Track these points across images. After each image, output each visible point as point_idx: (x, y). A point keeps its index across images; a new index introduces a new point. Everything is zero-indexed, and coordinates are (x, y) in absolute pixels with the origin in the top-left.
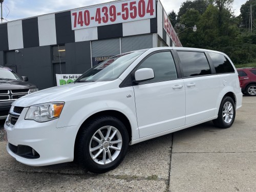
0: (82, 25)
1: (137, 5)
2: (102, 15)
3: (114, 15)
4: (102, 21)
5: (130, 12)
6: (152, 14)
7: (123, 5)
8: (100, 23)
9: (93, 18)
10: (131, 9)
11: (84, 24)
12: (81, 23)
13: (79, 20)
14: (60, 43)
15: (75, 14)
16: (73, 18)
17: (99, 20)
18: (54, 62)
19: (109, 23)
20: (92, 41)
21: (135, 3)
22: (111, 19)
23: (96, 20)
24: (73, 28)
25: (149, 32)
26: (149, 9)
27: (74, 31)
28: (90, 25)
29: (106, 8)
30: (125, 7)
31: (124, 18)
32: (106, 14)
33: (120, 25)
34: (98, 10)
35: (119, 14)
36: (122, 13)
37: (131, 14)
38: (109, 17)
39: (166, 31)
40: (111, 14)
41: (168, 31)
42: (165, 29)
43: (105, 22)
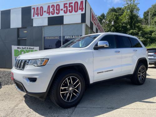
0: (38, 16)
1: (73, 5)
2: (51, 10)
3: (59, 10)
4: (51, 14)
5: (68, 9)
6: (82, 11)
8: (49, 14)
9: (45, 12)
10: (69, 7)
11: (39, 15)
12: (37, 14)
13: (36, 12)
15: (34, 9)
16: (32, 11)
17: (49, 13)
18: (19, 39)
19: (55, 15)
20: (44, 26)
21: (72, 3)
22: (57, 13)
23: (47, 13)
24: (32, 17)
25: (80, 22)
26: (81, 7)
27: (33, 19)
28: (43, 16)
29: (53, 5)
30: (66, 5)
31: (65, 12)
32: (53, 9)
33: (62, 17)
34: (49, 7)
35: (62, 10)
36: (64, 9)
37: (69, 10)
38: (56, 11)
39: (93, 23)
40: (57, 10)
41: (94, 23)
42: (92, 21)
43: (53, 14)
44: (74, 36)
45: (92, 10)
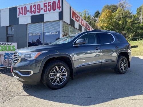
1: (51, 4)
2: (33, 9)
3: (40, 9)
4: (33, 13)
5: (48, 8)
7: (45, 4)
8: (32, 13)
9: (28, 11)
10: (49, 6)
11: (23, 14)
12: (22, 14)
13: (21, 12)
14: (11, 25)
15: (19, 8)
16: (18, 10)
17: (31, 12)
19: (37, 14)
20: (28, 24)
21: (50, 3)
22: (38, 11)
23: (30, 12)
24: (18, 17)
26: (58, 6)
28: (27, 15)
29: (35, 5)
30: (45, 5)
31: (45, 11)
32: (35, 9)
33: (43, 15)
34: (31, 6)
35: (42, 9)
36: (44, 8)
37: (49, 9)
39: (74, 20)
40: (38, 9)
41: (76, 20)
42: (73, 19)
43: (35, 13)
44: (53, 32)
45: (71, 9)
